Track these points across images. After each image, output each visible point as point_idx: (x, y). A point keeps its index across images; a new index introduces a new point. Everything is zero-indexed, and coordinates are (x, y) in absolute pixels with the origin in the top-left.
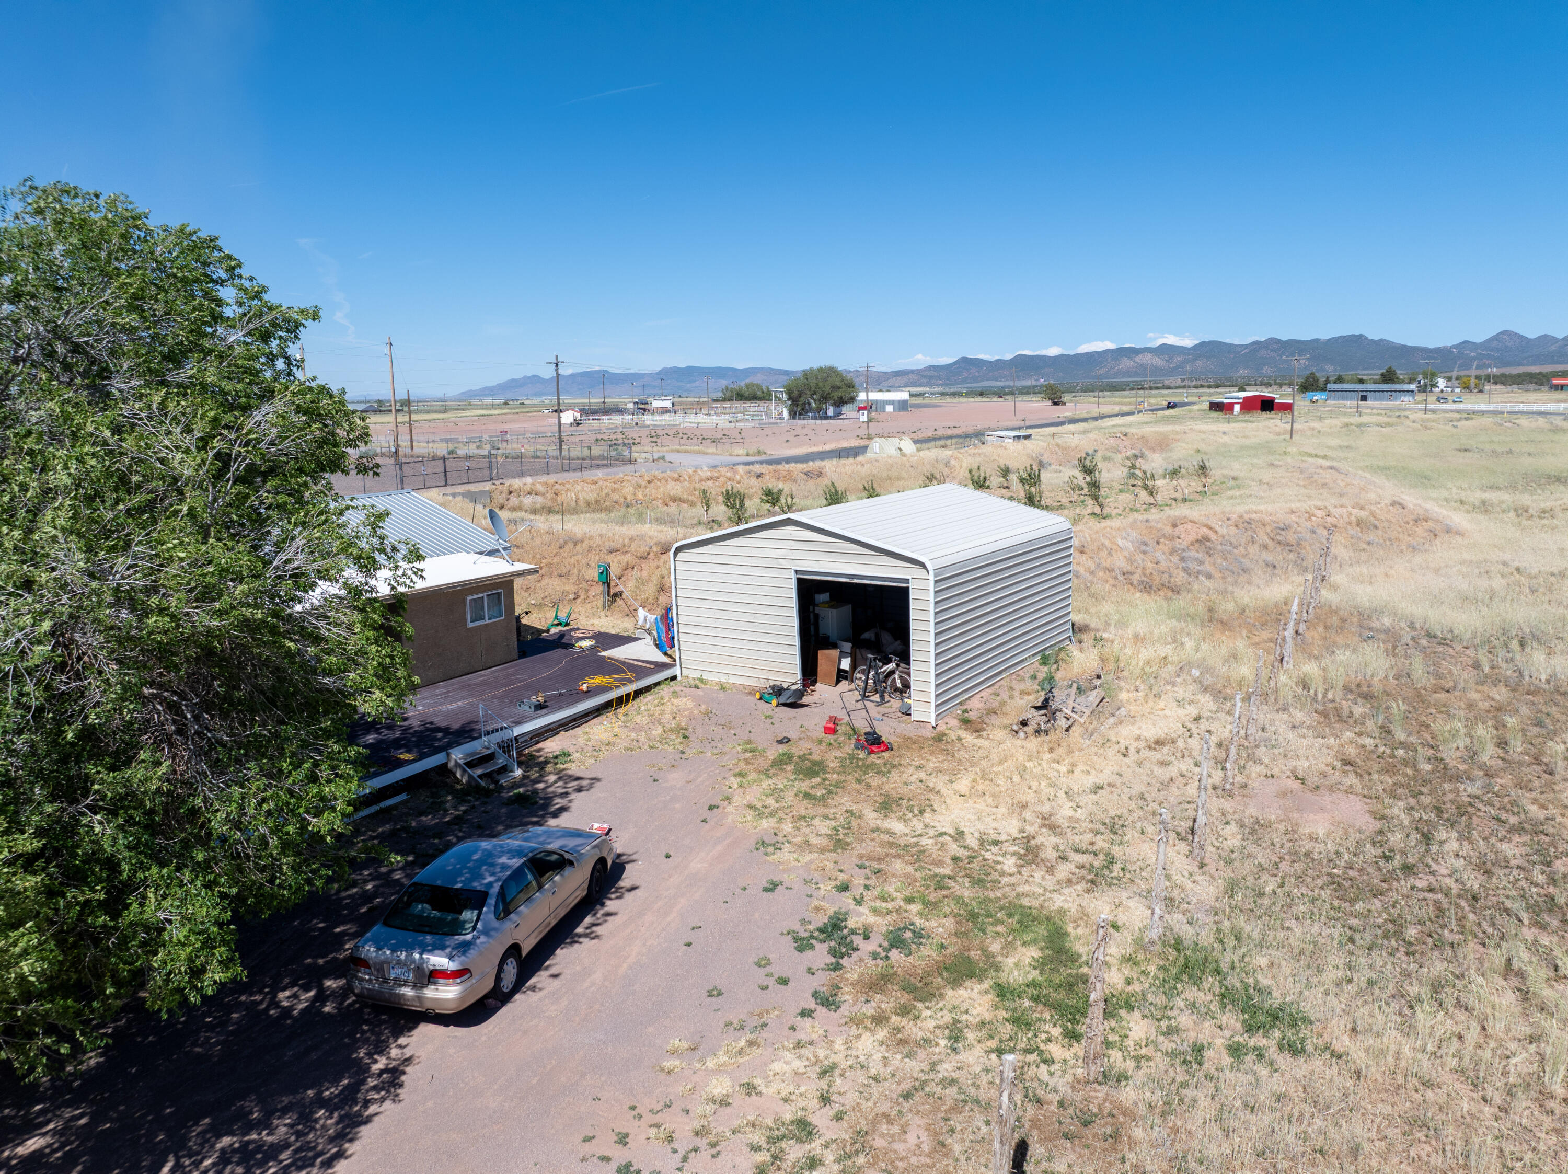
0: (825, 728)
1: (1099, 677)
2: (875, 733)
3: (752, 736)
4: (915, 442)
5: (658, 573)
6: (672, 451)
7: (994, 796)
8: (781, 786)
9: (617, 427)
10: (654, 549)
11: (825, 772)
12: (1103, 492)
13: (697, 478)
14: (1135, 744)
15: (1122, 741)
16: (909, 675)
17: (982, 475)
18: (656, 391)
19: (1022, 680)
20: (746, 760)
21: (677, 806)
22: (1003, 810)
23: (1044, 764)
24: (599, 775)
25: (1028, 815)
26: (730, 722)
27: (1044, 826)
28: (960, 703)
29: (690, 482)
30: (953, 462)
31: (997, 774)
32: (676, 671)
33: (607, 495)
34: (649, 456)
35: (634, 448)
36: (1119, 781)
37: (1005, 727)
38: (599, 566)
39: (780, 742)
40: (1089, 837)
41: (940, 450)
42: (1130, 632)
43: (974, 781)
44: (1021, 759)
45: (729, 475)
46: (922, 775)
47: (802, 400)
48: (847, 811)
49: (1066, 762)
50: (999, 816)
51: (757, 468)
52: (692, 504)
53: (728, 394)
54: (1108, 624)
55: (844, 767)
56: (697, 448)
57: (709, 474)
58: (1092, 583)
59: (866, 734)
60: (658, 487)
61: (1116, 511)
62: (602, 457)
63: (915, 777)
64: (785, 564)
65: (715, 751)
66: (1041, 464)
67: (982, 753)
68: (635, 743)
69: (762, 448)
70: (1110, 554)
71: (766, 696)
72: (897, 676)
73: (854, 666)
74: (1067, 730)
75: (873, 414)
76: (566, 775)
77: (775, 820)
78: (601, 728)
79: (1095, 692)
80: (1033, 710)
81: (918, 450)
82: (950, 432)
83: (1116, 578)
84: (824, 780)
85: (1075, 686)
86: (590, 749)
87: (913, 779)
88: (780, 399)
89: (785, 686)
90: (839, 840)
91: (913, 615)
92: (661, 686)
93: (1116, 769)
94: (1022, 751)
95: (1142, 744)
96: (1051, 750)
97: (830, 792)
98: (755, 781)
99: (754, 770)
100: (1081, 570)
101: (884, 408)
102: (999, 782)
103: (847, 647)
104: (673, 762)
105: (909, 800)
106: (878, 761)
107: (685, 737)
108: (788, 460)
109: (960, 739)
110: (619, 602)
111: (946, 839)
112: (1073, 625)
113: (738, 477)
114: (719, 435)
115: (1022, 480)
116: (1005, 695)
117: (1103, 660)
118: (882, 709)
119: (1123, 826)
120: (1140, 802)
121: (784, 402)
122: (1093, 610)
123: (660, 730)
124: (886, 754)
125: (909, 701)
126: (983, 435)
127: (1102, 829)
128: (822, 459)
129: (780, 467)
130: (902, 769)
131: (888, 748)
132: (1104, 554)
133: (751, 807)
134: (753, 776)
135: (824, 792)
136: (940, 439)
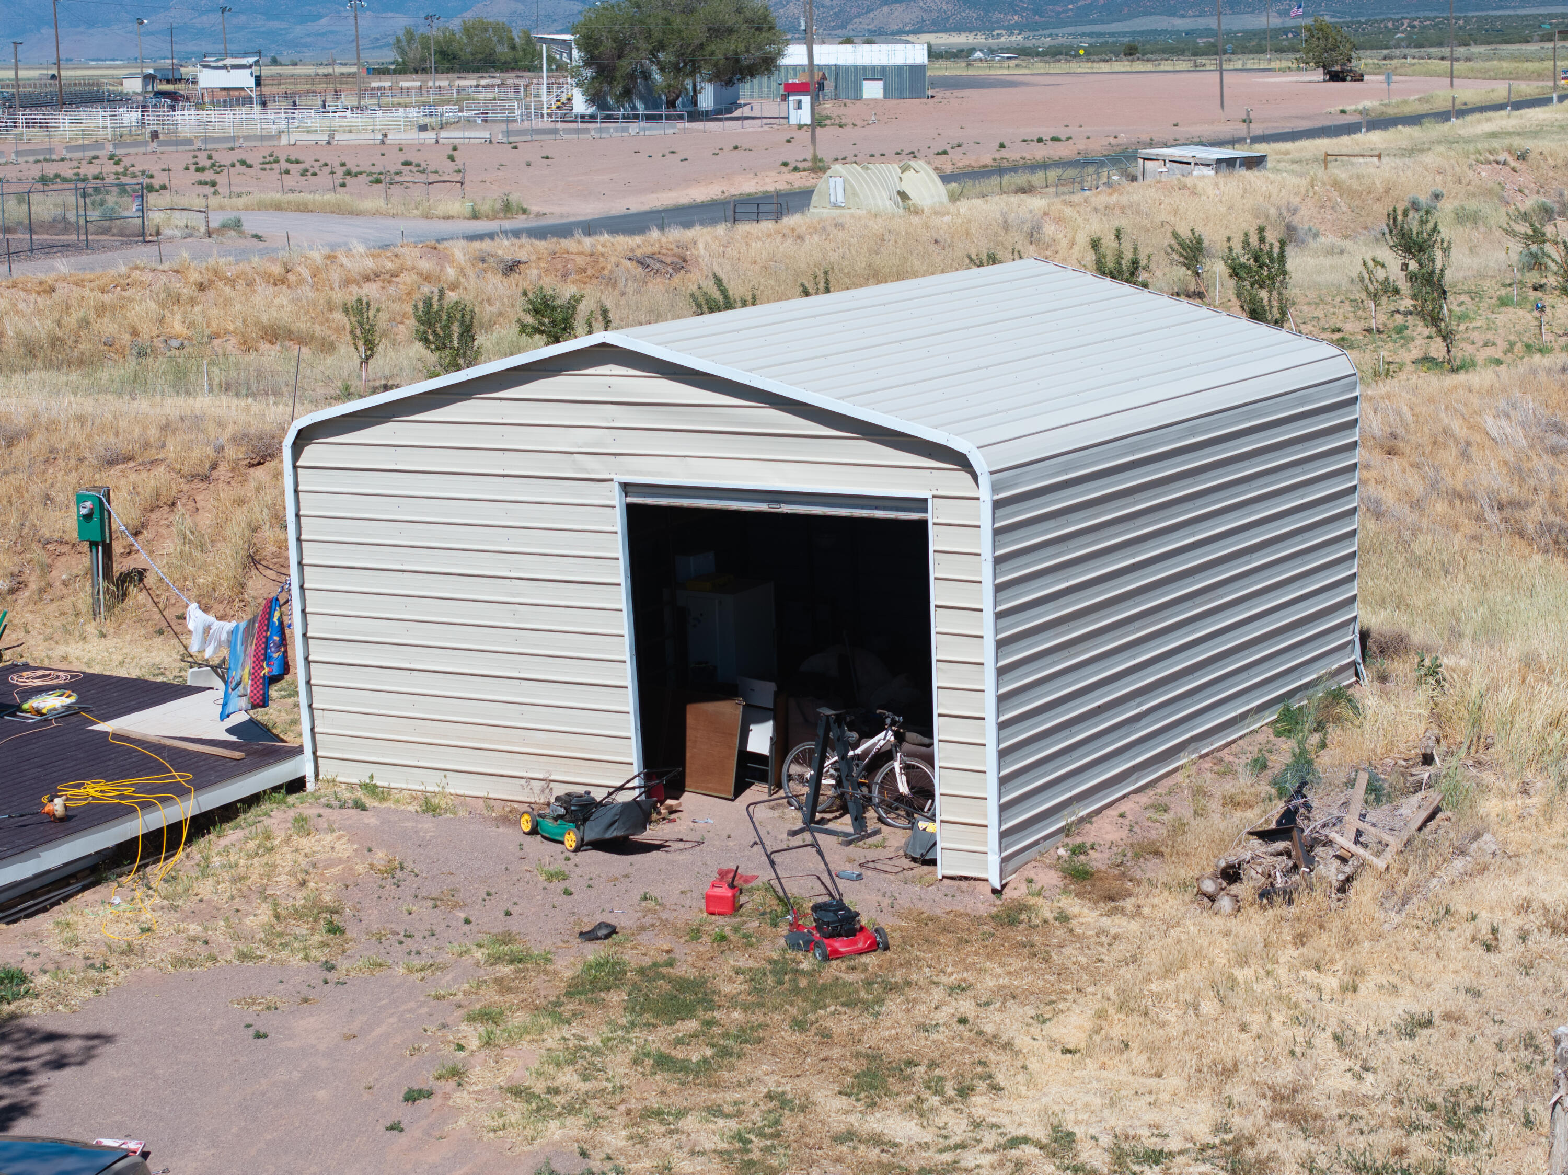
0: (709, 899)
1: (1428, 759)
2: (841, 905)
3: (514, 925)
4: (946, 179)
5: (240, 516)
6: (262, 206)
7: (1152, 1049)
8: (593, 1041)
9: (98, 145)
10: (231, 452)
11: (711, 1006)
12: (1452, 305)
13: (335, 276)
14: (1517, 922)
15: (1484, 915)
16: (930, 761)
17: (1128, 256)
18: (205, 46)
19: (1228, 772)
20: (499, 981)
21: (321, 1094)
22: (1173, 1081)
23: (1282, 972)
24: (107, 1027)
25: (1238, 1090)
26: (454, 892)
27: (1275, 1115)
28: (1066, 831)
29: (315, 287)
30: (1049, 229)
31: (1158, 997)
32: (303, 766)
33: (85, 323)
34: (197, 220)
35: (152, 198)
36: (1471, 1008)
37: (1184, 886)
38: (81, 499)
39: (589, 936)
40: (1390, 1137)
41: (1014, 199)
42: (1514, 651)
43: (1101, 1015)
44: (1222, 961)
45: (425, 265)
46: (966, 1006)
47: (625, 65)
48: (770, 1096)
49: (1339, 966)
50: (1165, 1097)
51: (505, 249)
52: (327, 347)
53: (414, 53)
54: (1456, 635)
55: (758, 991)
56: (330, 197)
57: (369, 264)
58: (1416, 531)
59: (816, 908)
60: (227, 302)
61: (1490, 352)
62: (61, 224)
63: (947, 1010)
64: (596, 467)
65: (417, 962)
66: (1290, 236)
67: (1121, 948)
68: (199, 947)
69: (514, 198)
70: (1465, 455)
71: (548, 825)
72: (897, 765)
73: (781, 743)
74: (1342, 889)
75: (828, 107)
76: (20, 1029)
77: (581, 1121)
78: (107, 912)
79: (1416, 799)
80: (1255, 842)
81: (954, 198)
82: (1040, 153)
83: (1479, 518)
84: (709, 1023)
85: (1363, 779)
86: (80, 964)
87: (941, 1016)
88: (561, 67)
89: (598, 795)
90: (751, 1163)
91: (938, 595)
92: (265, 807)
93: (1466, 978)
94: (1225, 944)
95: (1533, 920)
96: (1300, 939)
97: (725, 1052)
98: (526, 1030)
99: (523, 1005)
100: (1389, 497)
101: (858, 90)
102: (1163, 1016)
103: (765, 691)
104: (305, 991)
105: (932, 1065)
106: (850, 977)
107: (334, 929)
108: (590, 228)
109: (1063, 918)
110: (137, 596)
111: (1029, 1151)
112: (1364, 636)
113: (451, 272)
114: (393, 163)
115: (1236, 271)
116: (1182, 808)
117: (1437, 716)
118: (858, 852)
119: (1478, 1110)
120: (1525, 1055)
121: (575, 73)
122: (1418, 601)
123: (265, 913)
124: (871, 960)
125: (931, 827)
126: (1133, 157)
127: (1426, 1118)
128: (688, 225)
129: (566, 243)
130: (912, 994)
131: (878, 944)
132: (1449, 456)
133: (517, 1092)
134: (519, 1018)
135: (709, 1052)
136: (1014, 169)
